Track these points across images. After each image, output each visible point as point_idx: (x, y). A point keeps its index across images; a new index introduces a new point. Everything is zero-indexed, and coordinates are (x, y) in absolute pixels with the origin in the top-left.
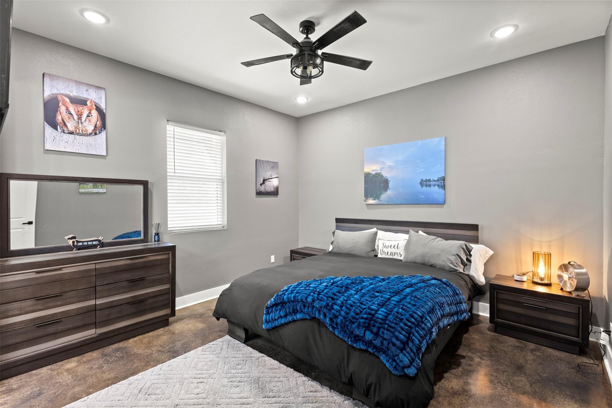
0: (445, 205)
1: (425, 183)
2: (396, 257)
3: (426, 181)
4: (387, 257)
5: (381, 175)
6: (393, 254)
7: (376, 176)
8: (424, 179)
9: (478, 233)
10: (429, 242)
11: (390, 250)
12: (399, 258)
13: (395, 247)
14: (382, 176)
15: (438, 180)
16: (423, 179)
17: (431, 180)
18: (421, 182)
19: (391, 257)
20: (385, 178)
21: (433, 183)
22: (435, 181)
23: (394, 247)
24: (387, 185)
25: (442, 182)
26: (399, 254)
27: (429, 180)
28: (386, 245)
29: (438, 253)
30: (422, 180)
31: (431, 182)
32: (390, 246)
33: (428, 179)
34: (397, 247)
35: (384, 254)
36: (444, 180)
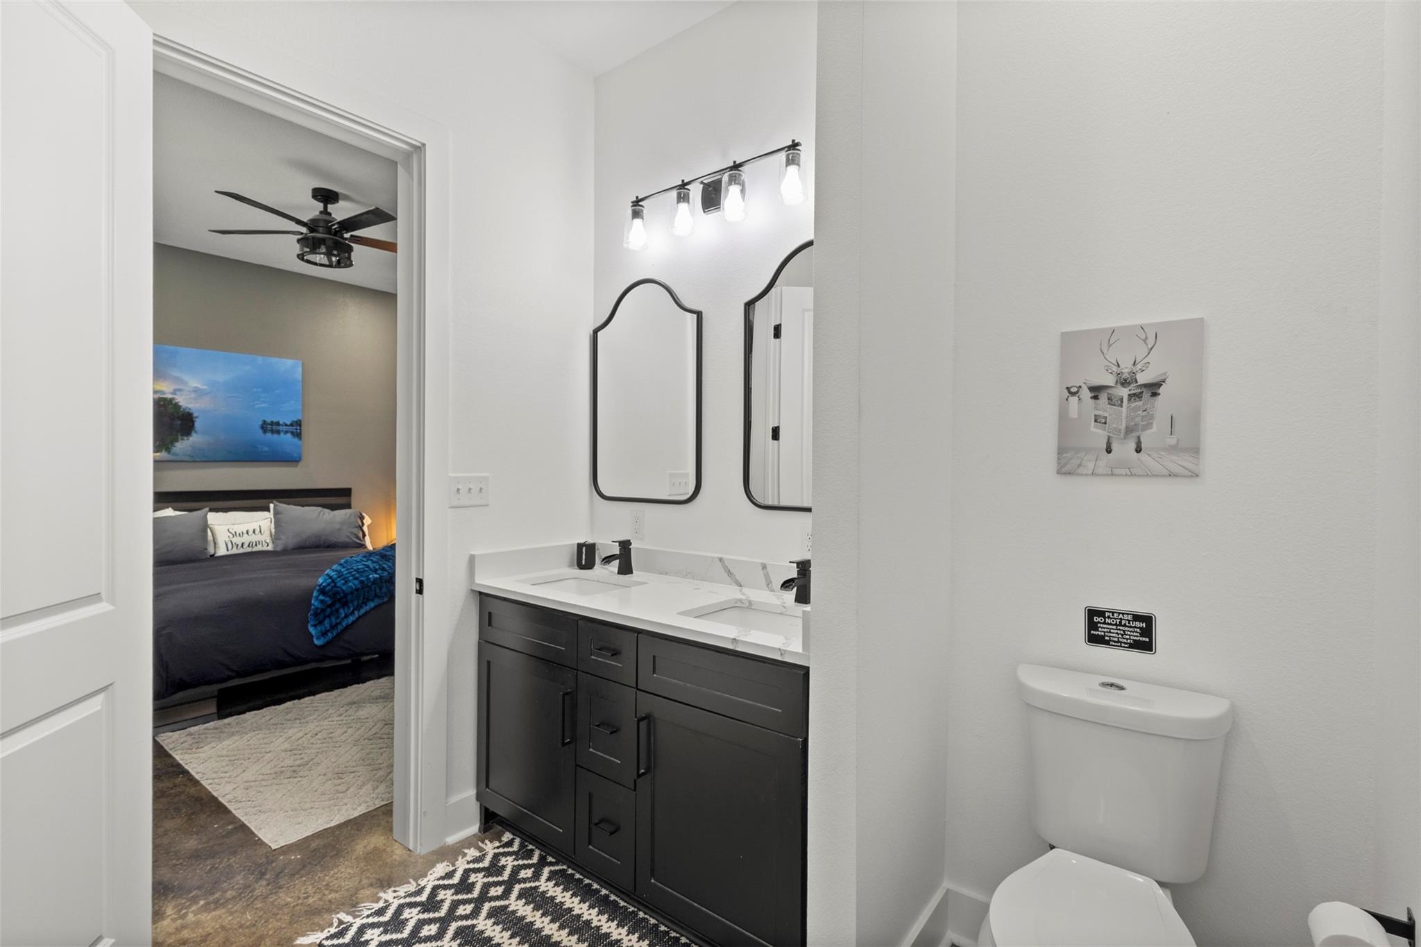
0: (300, 463)
1: (269, 427)
2: (259, 548)
3: (272, 423)
4: (241, 551)
5: (174, 402)
6: (254, 544)
7: (162, 403)
8: (269, 420)
9: (350, 499)
10: (319, 515)
11: (246, 539)
12: (265, 548)
13: (256, 533)
14: (177, 406)
15: (291, 425)
16: (265, 419)
17: (281, 423)
18: (262, 425)
19: (249, 550)
20: (184, 410)
21: (285, 428)
22: (286, 425)
23: (254, 532)
24: (191, 424)
25: (298, 428)
26: (264, 543)
27: (278, 424)
28: (235, 533)
29: (338, 527)
30: (264, 422)
31: (281, 427)
32: (245, 532)
33: (275, 420)
34: (260, 531)
35: (235, 548)
36: (300, 426)
